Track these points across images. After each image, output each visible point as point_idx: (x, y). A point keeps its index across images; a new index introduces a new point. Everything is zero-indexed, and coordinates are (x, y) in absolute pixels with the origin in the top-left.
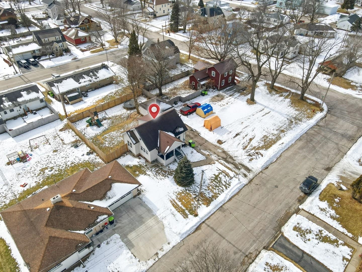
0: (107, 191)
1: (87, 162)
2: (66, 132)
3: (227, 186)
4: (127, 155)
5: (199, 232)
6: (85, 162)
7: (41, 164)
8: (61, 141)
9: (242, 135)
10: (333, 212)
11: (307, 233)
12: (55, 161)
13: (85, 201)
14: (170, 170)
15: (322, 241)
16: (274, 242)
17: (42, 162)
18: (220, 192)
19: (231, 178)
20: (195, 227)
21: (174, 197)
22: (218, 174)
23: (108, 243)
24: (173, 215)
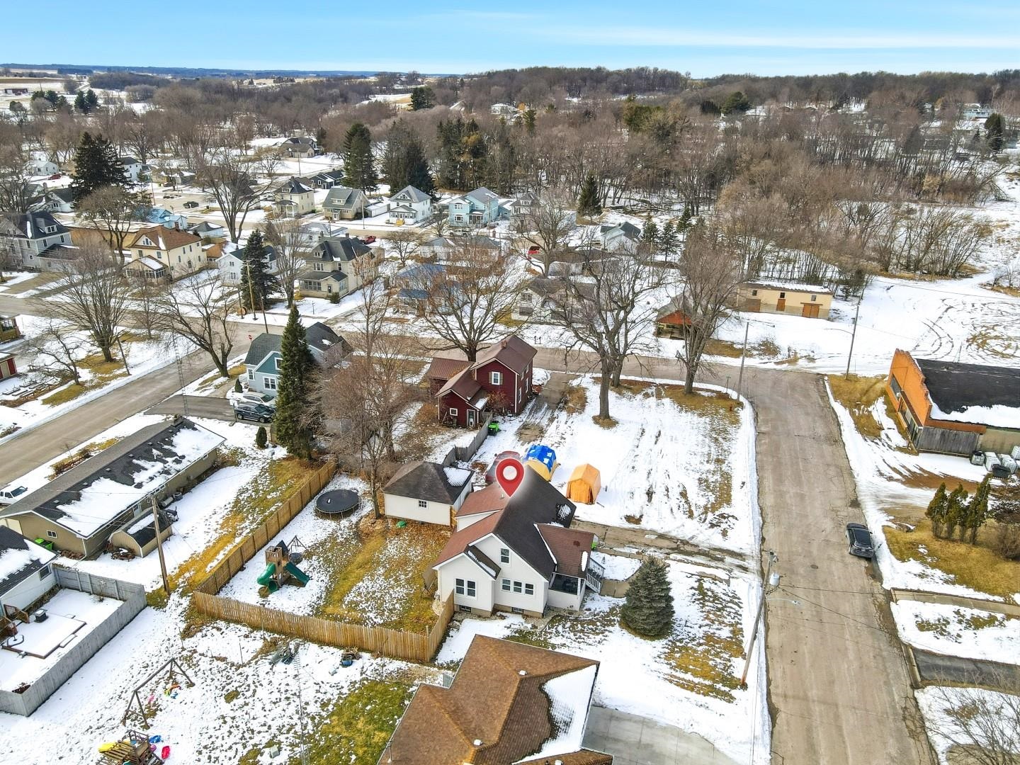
0: (549, 710)
1: (365, 682)
2: (208, 633)
3: (736, 600)
4: (460, 622)
5: (781, 718)
6: (357, 685)
7: (224, 748)
8: (222, 665)
9: (659, 491)
10: (938, 573)
11: (945, 625)
12: (262, 720)
13: (524, 757)
14: (598, 614)
15: (976, 628)
16: (916, 668)
17: (218, 743)
18: (736, 619)
19: (728, 582)
21: (666, 669)
22: (697, 584)
24: (702, 708)
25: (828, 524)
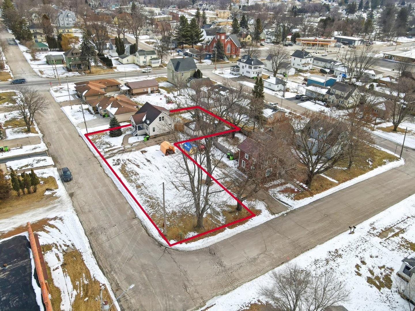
11: (38, 162)
15: (27, 165)
16: (47, 153)
25: (81, 180)
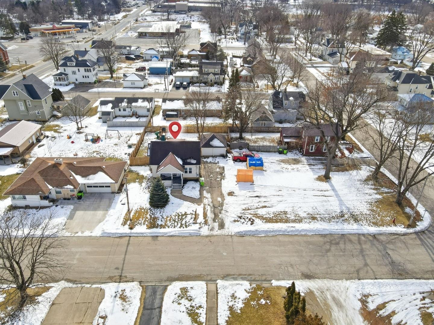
3: (184, 226)
5: (118, 240)
8: (127, 140)
9: (262, 199)
10: (239, 305)
11: (187, 299)
12: (108, 150)
13: (72, 171)
15: (188, 313)
18: (170, 227)
19: (195, 223)
20: (120, 235)
21: (135, 208)
22: (189, 213)
23: (62, 207)
24: (117, 218)
